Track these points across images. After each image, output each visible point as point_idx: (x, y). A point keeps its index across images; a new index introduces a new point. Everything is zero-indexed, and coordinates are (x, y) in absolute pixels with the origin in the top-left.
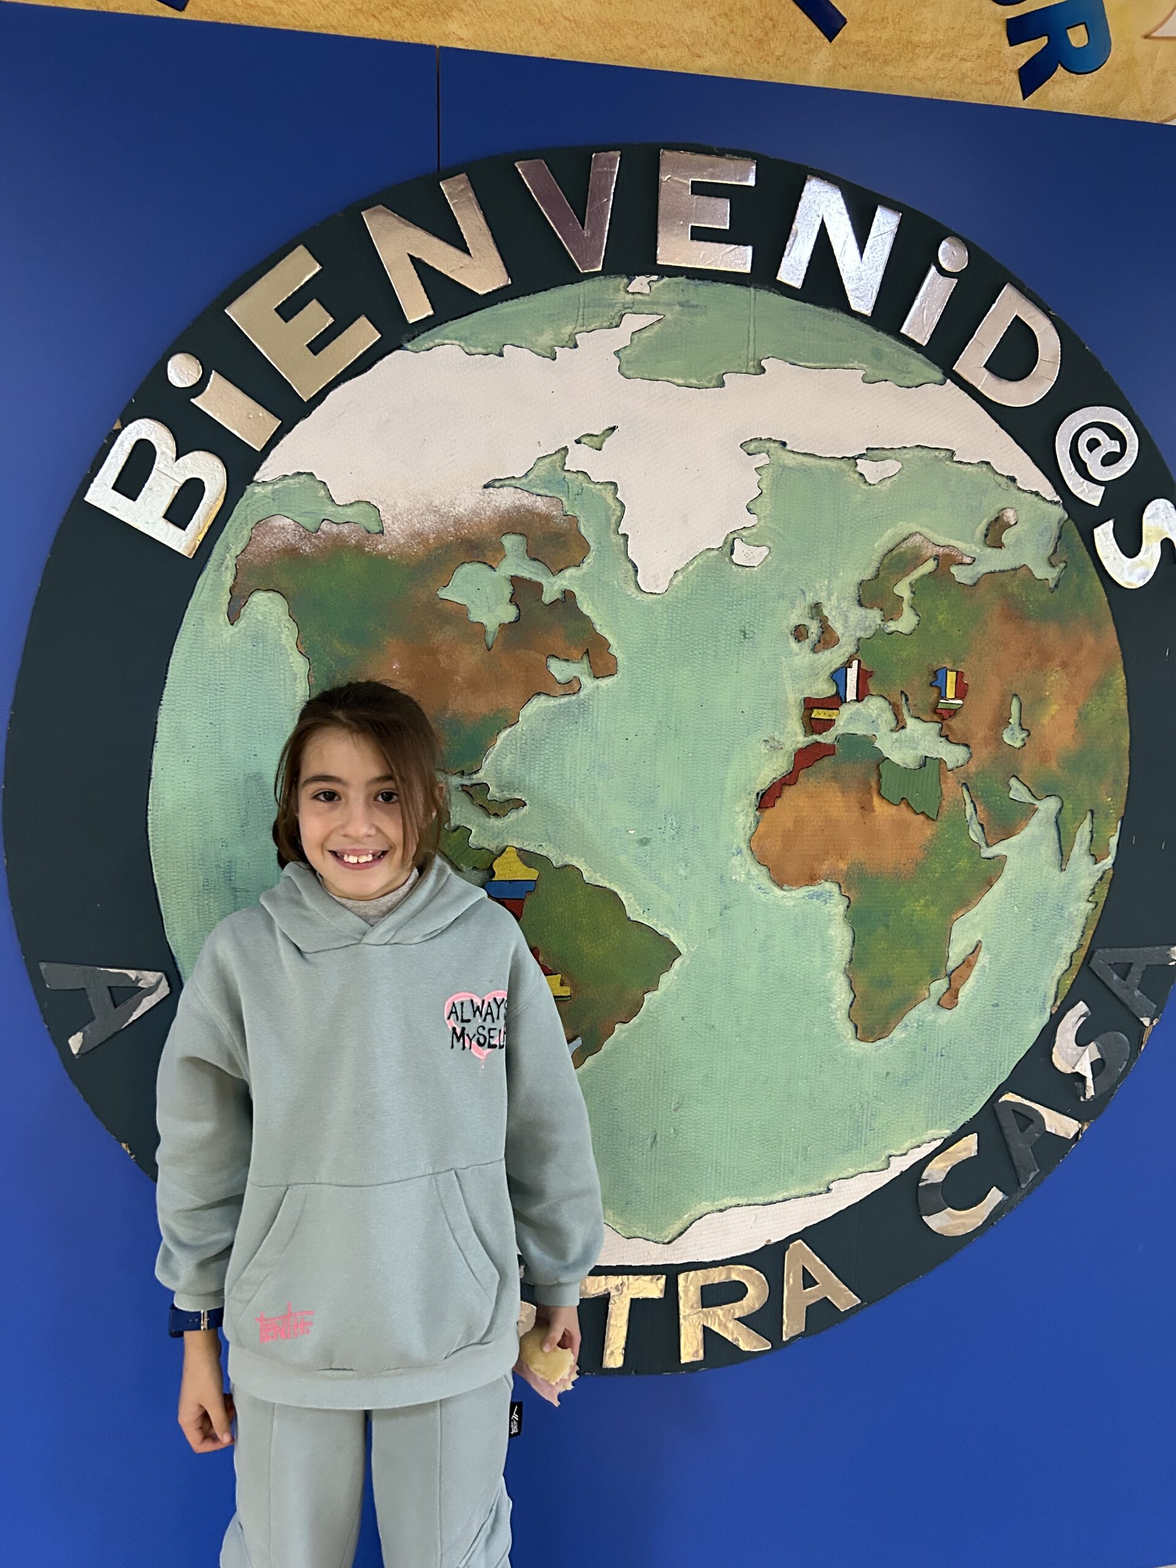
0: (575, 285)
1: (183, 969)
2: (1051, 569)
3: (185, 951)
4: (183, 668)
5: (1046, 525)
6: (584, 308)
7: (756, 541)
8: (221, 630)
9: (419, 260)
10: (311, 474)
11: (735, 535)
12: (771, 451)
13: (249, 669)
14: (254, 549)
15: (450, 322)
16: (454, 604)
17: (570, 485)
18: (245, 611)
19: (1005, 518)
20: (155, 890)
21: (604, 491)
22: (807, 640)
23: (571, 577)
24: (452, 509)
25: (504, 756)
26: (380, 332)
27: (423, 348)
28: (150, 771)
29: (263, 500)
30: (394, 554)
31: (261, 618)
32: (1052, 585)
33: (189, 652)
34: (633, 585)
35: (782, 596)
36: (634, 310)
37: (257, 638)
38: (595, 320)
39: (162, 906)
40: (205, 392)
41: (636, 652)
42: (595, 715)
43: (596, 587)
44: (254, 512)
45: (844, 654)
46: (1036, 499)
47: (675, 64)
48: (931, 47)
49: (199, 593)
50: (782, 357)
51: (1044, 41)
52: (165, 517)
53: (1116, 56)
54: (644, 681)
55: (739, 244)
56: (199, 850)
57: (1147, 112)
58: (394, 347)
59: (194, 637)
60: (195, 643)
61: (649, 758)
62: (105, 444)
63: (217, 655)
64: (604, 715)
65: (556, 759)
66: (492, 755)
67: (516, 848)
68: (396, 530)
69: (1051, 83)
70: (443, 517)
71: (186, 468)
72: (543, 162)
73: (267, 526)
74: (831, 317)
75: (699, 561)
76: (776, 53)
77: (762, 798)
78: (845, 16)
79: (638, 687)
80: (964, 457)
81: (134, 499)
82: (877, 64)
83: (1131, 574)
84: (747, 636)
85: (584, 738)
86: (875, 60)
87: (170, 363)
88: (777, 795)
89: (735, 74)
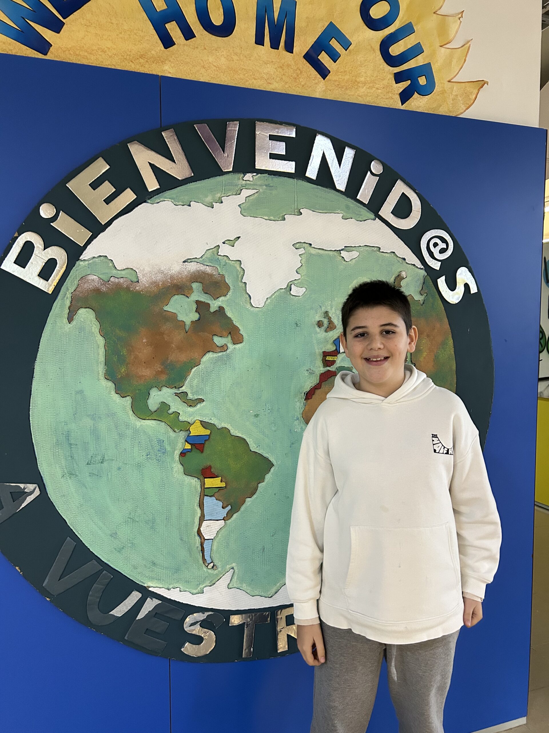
0: (221, 176)
1: (46, 482)
2: (421, 296)
3: (47, 474)
4: (47, 343)
5: (418, 278)
6: (225, 186)
7: (300, 285)
8: (64, 326)
9: (153, 165)
10: (106, 256)
11: (291, 283)
12: (305, 248)
13: (77, 343)
14: (80, 289)
15: (167, 191)
16: (171, 313)
17: (221, 261)
18: (75, 317)
19: (402, 275)
20: (33, 446)
21: (235, 264)
22: (323, 327)
23: (222, 301)
24: (169, 272)
25: (194, 379)
26: (136, 195)
27: (155, 202)
28: (31, 391)
29: (84, 268)
30: (143, 291)
31: (83, 320)
32: (422, 303)
33: (49, 336)
34: (249, 304)
35: (312, 308)
36: (246, 187)
37: (81, 329)
38: (230, 192)
39: (36, 453)
40: (57, 220)
41: (251, 333)
42: (234, 360)
43: (233, 305)
44: (80, 273)
45: (338, 333)
46: (414, 267)
47: (260, 86)
48: (365, 83)
49: (54, 309)
50: (309, 208)
51: (409, 82)
52: (39, 275)
53: (437, 89)
54: (255, 345)
55: (290, 161)
56: (54, 426)
57: (450, 112)
58: (142, 202)
59: (52, 329)
60: (52, 332)
61: (258, 379)
62: (10, 243)
63: (62, 337)
64: (238, 360)
65: (217, 380)
66: (188, 379)
67: (200, 421)
68: (144, 281)
69: (412, 100)
70: (165, 275)
71: (49, 254)
72: (206, 125)
73: (86, 279)
74: (328, 192)
75: (277, 294)
76: (302, 84)
77: (306, 395)
78: (329, 69)
79: (253, 348)
80: (384, 250)
81: (24, 268)
82: (343, 89)
83: (453, 298)
84: (298, 325)
85: (229, 371)
86: (342, 88)
87: (41, 208)
88: (313, 393)
89: (286, 92)
